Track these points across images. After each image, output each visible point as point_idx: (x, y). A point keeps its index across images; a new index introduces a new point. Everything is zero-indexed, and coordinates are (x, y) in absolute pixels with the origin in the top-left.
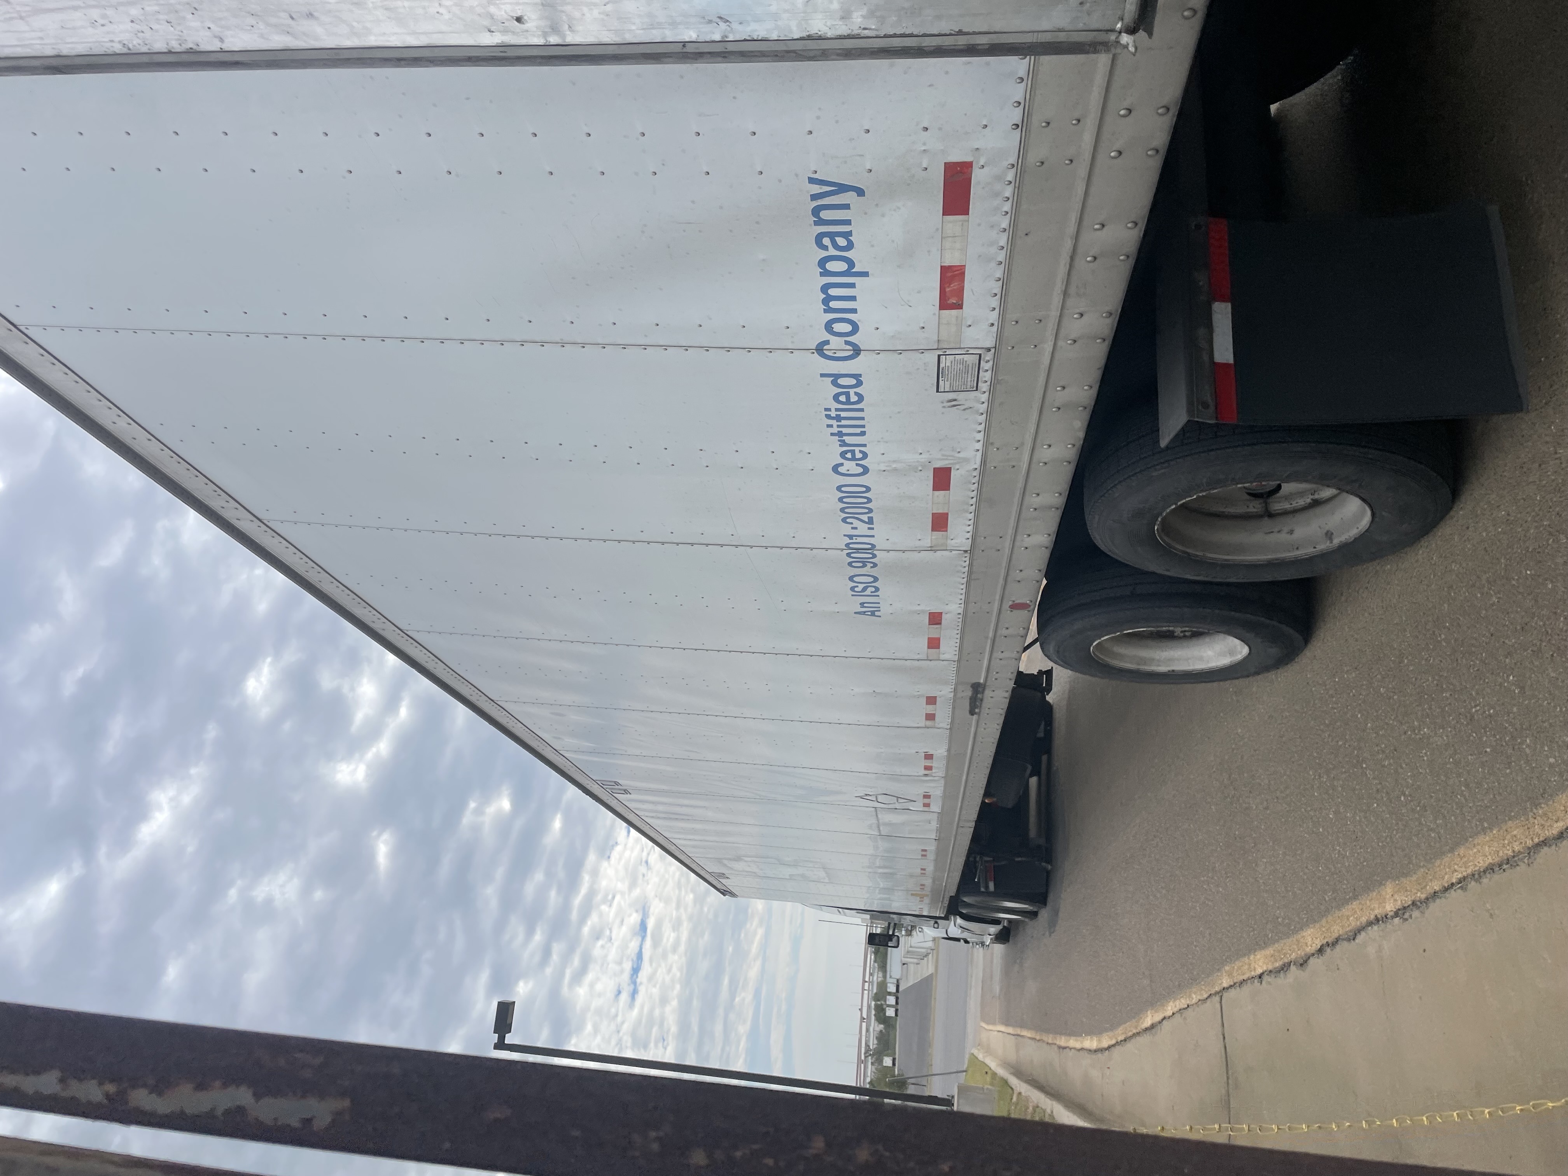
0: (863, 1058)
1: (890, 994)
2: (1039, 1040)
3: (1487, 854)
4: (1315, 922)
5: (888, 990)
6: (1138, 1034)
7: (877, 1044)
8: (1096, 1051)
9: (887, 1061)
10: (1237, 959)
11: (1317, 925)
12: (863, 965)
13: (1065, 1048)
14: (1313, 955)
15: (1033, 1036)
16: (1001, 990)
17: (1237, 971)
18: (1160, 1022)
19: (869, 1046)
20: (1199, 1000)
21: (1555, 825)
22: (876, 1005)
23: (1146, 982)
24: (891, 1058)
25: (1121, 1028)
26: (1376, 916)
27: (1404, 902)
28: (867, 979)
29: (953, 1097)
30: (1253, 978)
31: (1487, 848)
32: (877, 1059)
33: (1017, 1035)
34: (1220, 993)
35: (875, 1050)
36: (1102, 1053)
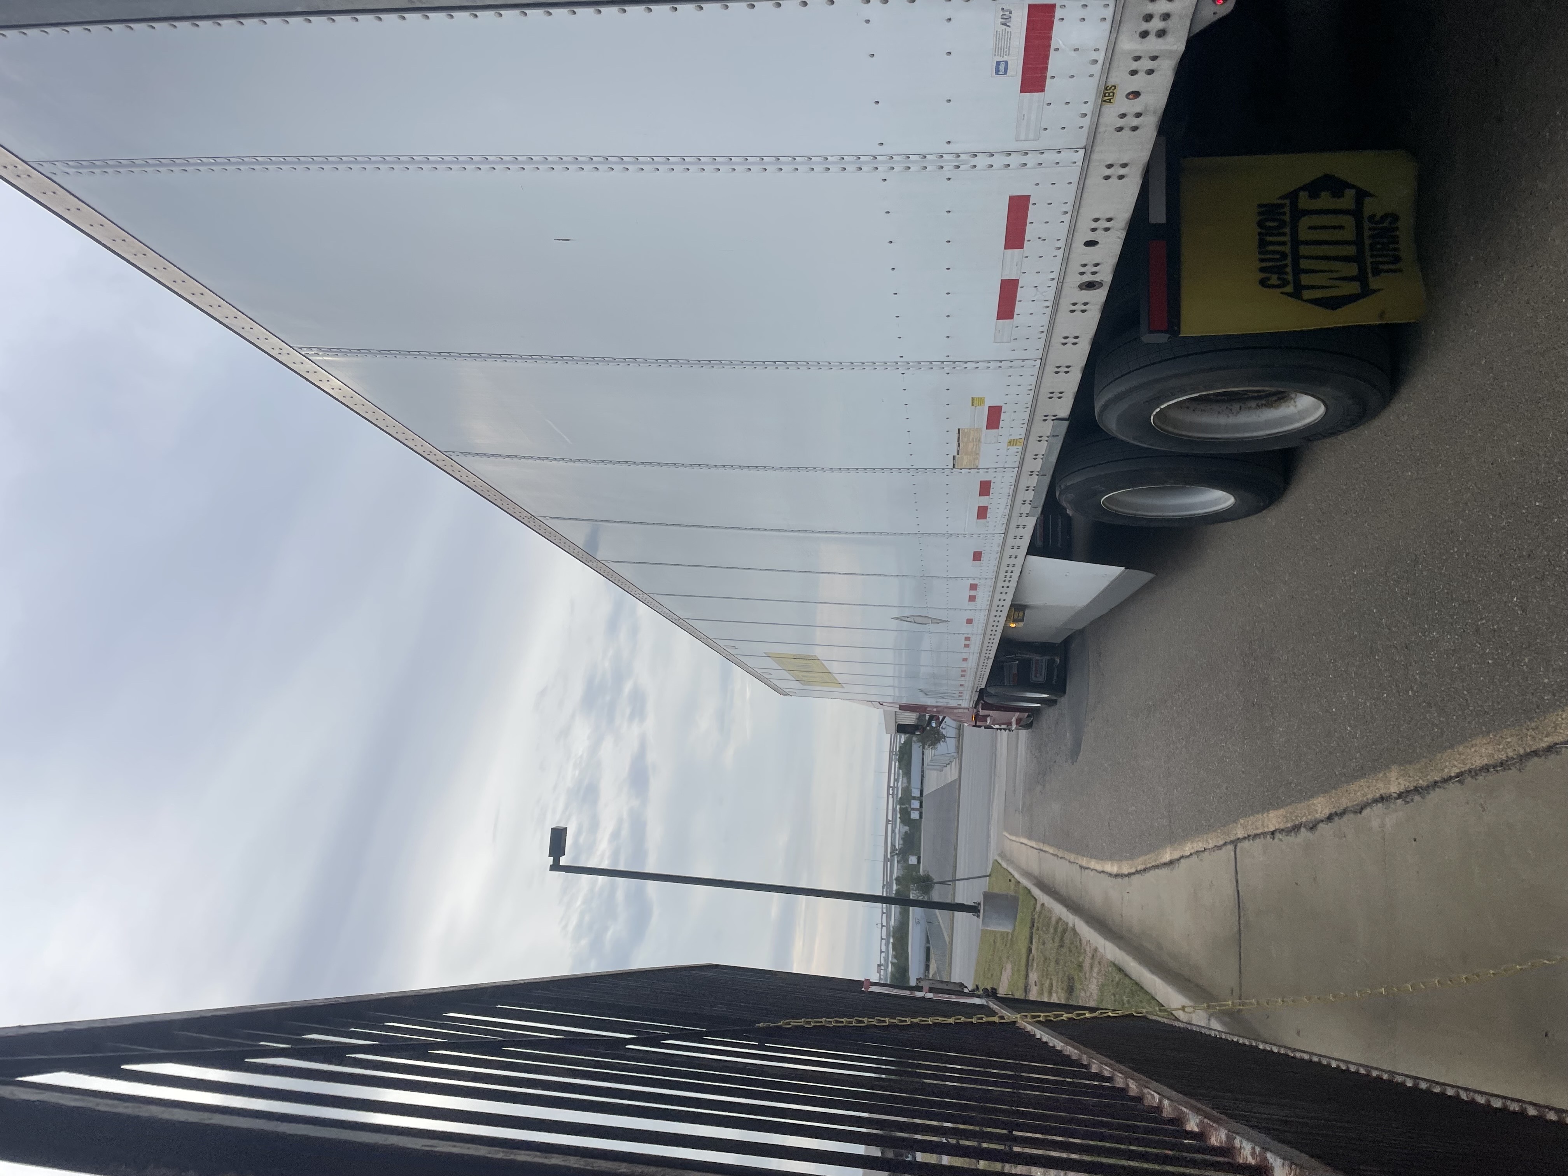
0: (889, 856)
1: (914, 798)
2: (1061, 858)
3: (1484, 755)
4: (1326, 792)
5: (913, 795)
6: (1157, 867)
7: (902, 844)
8: (1116, 876)
9: (913, 860)
10: (1252, 814)
11: (1327, 795)
12: (887, 771)
13: (1086, 868)
14: (1322, 821)
15: (1056, 853)
16: (1024, 804)
17: (1252, 825)
18: (1178, 860)
19: (895, 846)
20: (1215, 846)
21: (1546, 739)
22: (900, 809)
23: (1165, 822)
24: (917, 857)
25: (1141, 859)
26: (1381, 795)
27: (1407, 786)
28: (892, 785)
29: (979, 904)
30: (1265, 833)
31: (1484, 750)
32: (902, 858)
33: (1040, 850)
34: (1235, 842)
35: (900, 849)
36: (1122, 879)
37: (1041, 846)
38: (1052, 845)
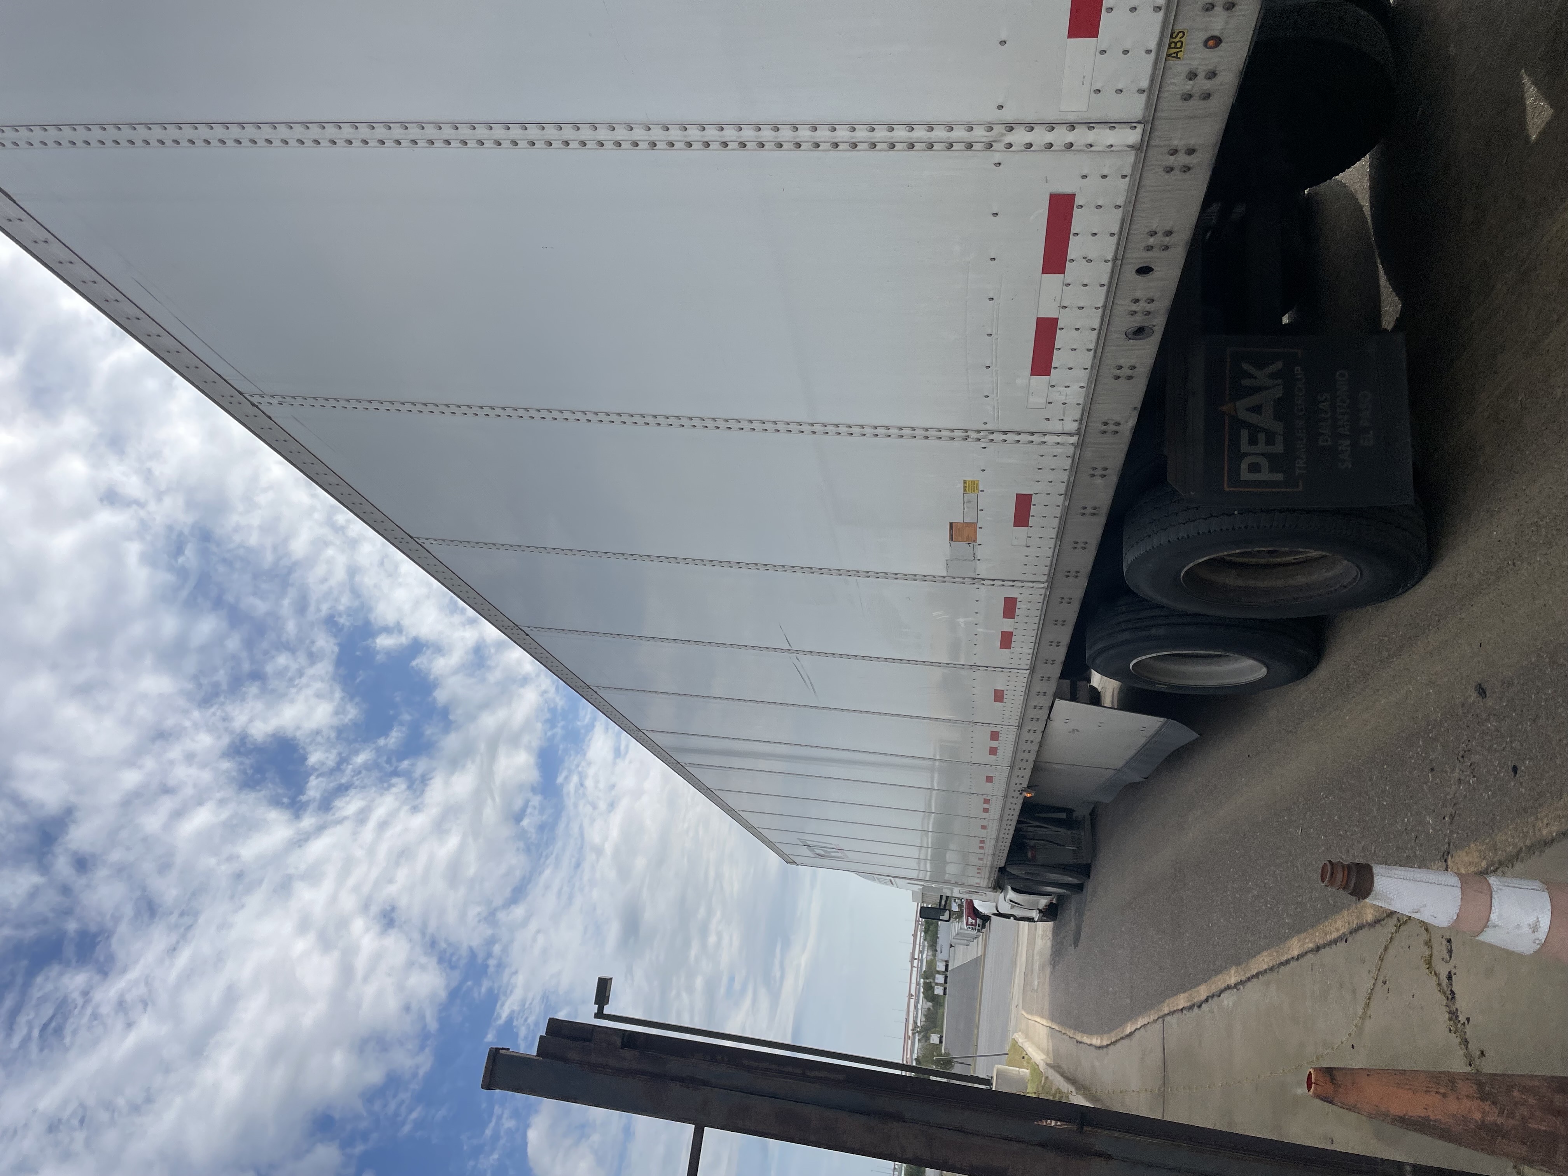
0: (910, 1033)
1: (939, 972)
2: (1064, 1034)
3: (1266, 963)
4: (1206, 981)
5: (938, 969)
6: (1123, 1038)
7: (925, 1021)
9: (934, 1039)
10: (1172, 996)
11: (1206, 984)
12: (912, 941)
13: (1081, 1042)
14: (1204, 1001)
15: (1060, 1030)
17: (1171, 1004)
19: (916, 1023)
21: (1286, 955)
22: (924, 983)
24: (939, 1035)
25: (1114, 1032)
26: (1228, 985)
27: (1238, 980)
28: (916, 957)
29: (992, 1078)
30: (1178, 1010)
31: (1266, 959)
32: (923, 1036)
34: (1163, 1017)
35: (922, 1026)
36: (1103, 1050)
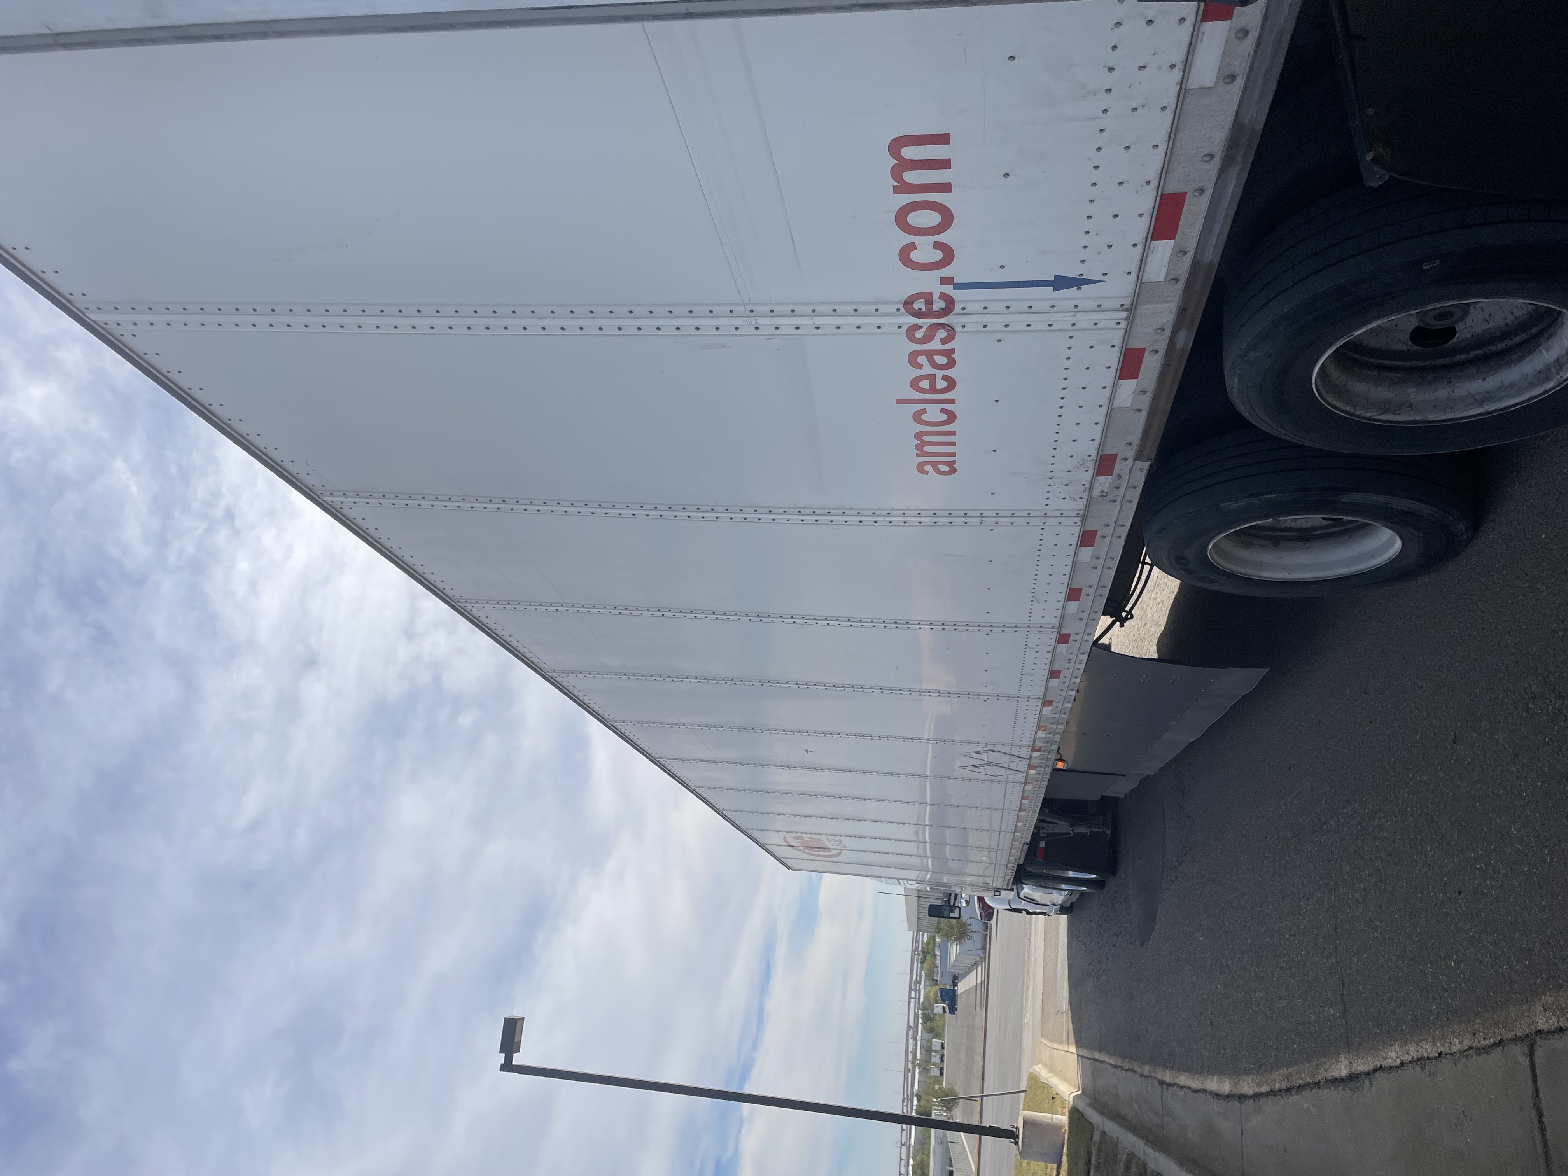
6: (1317, 1084)
9: (935, 1071)
13: (1171, 1085)
16: (1069, 1004)
18: (1368, 1074)
20: (1470, 1048)
33: (1095, 1059)
34: (1530, 1041)
35: (921, 1060)
36: (1240, 1101)
37: (1096, 1055)
38: (1110, 1054)
